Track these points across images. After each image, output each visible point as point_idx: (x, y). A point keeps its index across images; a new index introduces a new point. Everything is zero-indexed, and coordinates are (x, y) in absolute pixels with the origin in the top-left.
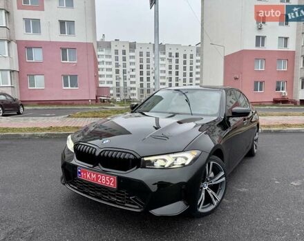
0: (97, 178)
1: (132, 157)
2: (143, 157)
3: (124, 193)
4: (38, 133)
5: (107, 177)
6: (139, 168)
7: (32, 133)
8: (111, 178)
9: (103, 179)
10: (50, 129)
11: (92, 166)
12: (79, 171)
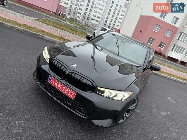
0: (62, 88)
1: (91, 84)
2: (98, 87)
3: (77, 104)
4: (17, 27)
5: (69, 91)
6: (93, 93)
7: (13, 26)
8: (72, 93)
9: (66, 91)
10: (25, 26)
11: (61, 79)
12: (50, 78)
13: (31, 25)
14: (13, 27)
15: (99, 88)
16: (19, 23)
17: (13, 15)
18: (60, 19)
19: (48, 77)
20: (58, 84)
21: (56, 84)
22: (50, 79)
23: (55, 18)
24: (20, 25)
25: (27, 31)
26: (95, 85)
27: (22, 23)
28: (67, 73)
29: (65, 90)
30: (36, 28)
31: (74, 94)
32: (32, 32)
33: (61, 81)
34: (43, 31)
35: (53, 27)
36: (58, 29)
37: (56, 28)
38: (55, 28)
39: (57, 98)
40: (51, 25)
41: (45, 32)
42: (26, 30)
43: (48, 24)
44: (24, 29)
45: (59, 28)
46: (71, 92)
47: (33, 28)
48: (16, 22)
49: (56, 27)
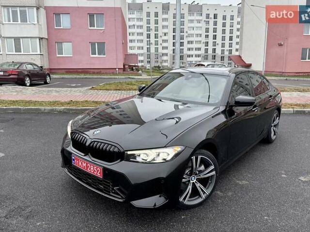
0: (87, 167)
1: (116, 150)
2: (127, 151)
4: (57, 108)
5: (95, 167)
6: (123, 161)
7: (52, 108)
8: (98, 169)
9: (92, 169)
10: (70, 103)
11: (83, 154)
12: (73, 158)
13: (78, 100)
14: (53, 110)
15: (129, 153)
16: (63, 101)
17: (55, 94)
18: (132, 74)
19: (71, 157)
20: (82, 163)
21: (80, 164)
22: (74, 160)
23: (123, 77)
24: (62, 104)
25: (72, 110)
26: (122, 150)
27: (66, 100)
28: (87, 144)
29: (90, 169)
30: (86, 101)
31: (100, 169)
32: (79, 108)
33: (84, 157)
34: (96, 102)
35: (114, 92)
36: (123, 92)
37: (120, 92)
38: (117, 92)
39: (87, 184)
40: (111, 90)
41: (99, 102)
42: (71, 108)
43: (107, 90)
44: (68, 107)
45: (125, 90)
46: (96, 169)
47: (82, 102)
48: (57, 101)
49: (119, 90)
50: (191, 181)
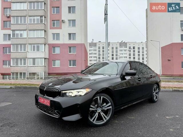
1: (57, 91)
3: (53, 109)
11: (43, 95)
15: (63, 92)
19: (38, 98)
21: (41, 100)
26: (60, 91)
29: (45, 102)
31: (49, 101)
50: (98, 111)
